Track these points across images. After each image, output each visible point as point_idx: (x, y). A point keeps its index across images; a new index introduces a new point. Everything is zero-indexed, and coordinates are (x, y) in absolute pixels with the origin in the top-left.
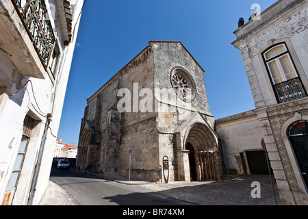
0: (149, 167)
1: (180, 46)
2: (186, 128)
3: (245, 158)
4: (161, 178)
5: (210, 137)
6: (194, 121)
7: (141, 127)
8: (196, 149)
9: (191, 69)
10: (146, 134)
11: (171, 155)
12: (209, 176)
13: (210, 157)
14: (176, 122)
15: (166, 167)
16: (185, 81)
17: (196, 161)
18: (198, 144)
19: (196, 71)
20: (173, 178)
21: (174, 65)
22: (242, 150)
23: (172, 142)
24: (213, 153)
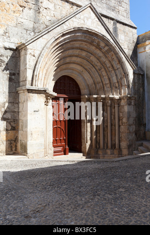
13: (112, 107)
23: (6, 69)
24: (120, 99)
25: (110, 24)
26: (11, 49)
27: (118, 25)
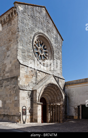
0: (11, 113)
1: (44, 12)
2: (42, 87)
3: (81, 109)
4: (20, 120)
5: (59, 94)
6: (49, 82)
7: (5, 83)
8: (48, 102)
9: (52, 37)
10: (10, 89)
11: (28, 106)
12: (55, 119)
13: (57, 108)
14: (34, 82)
15: (24, 113)
16: (45, 47)
17: (47, 110)
18: (50, 99)
19: (56, 39)
20: (30, 120)
21: (37, 30)
22: (79, 104)
23: (30, 97)
24: (60, 105)
25: (57, 79)
26: (31, 91)
27: (59, 79)
